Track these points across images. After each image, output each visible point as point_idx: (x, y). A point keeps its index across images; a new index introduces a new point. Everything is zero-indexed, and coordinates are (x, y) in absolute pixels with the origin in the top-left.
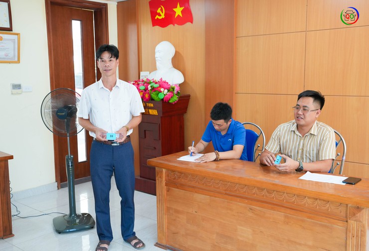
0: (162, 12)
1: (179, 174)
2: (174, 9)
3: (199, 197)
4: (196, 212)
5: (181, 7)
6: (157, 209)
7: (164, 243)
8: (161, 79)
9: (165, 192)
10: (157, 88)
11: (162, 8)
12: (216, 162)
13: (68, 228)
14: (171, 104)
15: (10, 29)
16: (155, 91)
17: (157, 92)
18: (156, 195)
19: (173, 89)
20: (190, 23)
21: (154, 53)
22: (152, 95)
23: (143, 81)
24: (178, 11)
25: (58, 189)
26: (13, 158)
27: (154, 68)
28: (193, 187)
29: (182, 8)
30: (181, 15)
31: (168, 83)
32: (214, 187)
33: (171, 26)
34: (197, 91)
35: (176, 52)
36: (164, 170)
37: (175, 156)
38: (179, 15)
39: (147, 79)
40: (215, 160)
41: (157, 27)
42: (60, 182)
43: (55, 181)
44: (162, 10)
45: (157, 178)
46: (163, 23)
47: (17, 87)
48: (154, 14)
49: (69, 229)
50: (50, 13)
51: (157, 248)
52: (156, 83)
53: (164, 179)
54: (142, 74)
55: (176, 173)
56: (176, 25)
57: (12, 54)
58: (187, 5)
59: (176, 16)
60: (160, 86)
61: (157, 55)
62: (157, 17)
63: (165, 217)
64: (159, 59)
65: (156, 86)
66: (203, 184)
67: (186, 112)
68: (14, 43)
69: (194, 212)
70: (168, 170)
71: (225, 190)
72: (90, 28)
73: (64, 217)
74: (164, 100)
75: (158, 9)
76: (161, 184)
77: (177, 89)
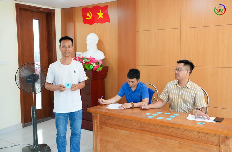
0: (90, 16)
1: (108, 118)
2: (98, 14)
3: (122, 132)
4: (120, 142)
5: (102, 12)
6: (94, 140)
8: (91, 57)
9: (98, 129)
10: (89, 62)
12: (132, 109)
14: (97, 72)
16: (87, 64)
17: (89, 65)
18: (93, 131)
19: (99, 63)
20: (108, 22)
21: (86, 41)
22: (85, 66)
23: (79, 58)
24: (100, 15)
25: (23, 128)
27: (85, 49)
28: (118, 126)
29: (103, 13)
30: (102, 17)
31: (95, 59)
32: (132, 126)
33: (96, 24)
34: (113, 64)
35: (99, 40)
38: (101, 17)
39: (82, 57)
40: (131, 108)
41: (87, 25)
42: (24, 122)
43: (21, 122)
44: (90, 14)
45: (93, 120)
46: (91, 22)
48: (84, 17)
50: (19, 16)
52: (88, 59)
53: (98, 121)
54: (77, 53)
55: (106, 117)
58: (106, 11)
59: (99, 18)
60: (91, 61)
61: (87, 42)
62: (87, 18)
63: (99, 145)
64: (89, 44)
65: (88, 61)
66: (125, 124)
67: (106, 77)
69: (118, 142)
70: (101, 115)
71: (139, 127)
72: (45, 24)
73: (29, 147)
74: (93, 70)
75: (87, 14)
76: (96, 124)
77: (101, 63)
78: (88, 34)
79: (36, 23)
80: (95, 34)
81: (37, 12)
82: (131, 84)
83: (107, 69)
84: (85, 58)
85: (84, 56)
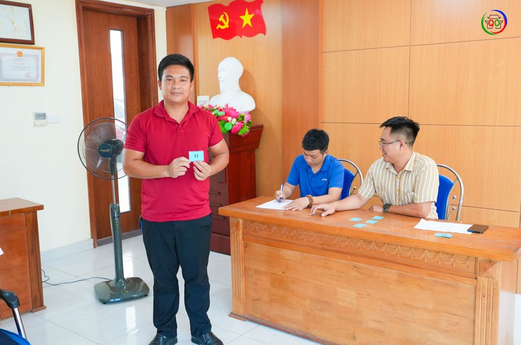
0: (226, 21)
1: (260, 225)
2: (242, 17)
3: (287, 254)
4: (283, 273)
5: (250, 14)
6: (232, 270)
7: (241, 312)
8: (227, 105)
9: (241, 248)
10: (223, 116)
11: (225, 16)
13: (113, 296)
14: (240, 136)
15: (32, 42)
16: (220, 120)
17: (223, 122)
18: (230, 255)
19: (243, 118)
20: (262, 34)
24: (247, 19)
25: (95, 247)
26: (43, 209)
27: (215, 90)
28: (279, 241)
29: (252, 16)
30: (250, 24)
31: (235, 110)
32: (307, 241)
33: (237, 38)
34: (272, 121)
35: (244, 70)
36: (241, 221)
37: (253, 203)
38: (247, 25)
39: (209, 105)
40: (308, 207)
41: (219, 40)
42: (96, 237)
43: (90, 237)
44: (225, 18)
45: (231, 231)
46: (227, 35)
47: (41, 116)
48: (214, 23)
49: (115, 299)
50: (82, 22)
51: (232, 318)
52: (221, 110)
53: (241, 232)
54: (199, 98)
55: (257, 224)
56: (243, 36)
57: (34, 74)
58: (257, 11)
59: (244, 26)
60: (227, 114)
61: (220, 75)
62: (219, 26)
63: (243, 279)
64: (223, 79)
65: (221, 114)
66: (293, 237)
67: (257, 147)
68: (37, 59)
69: (280, 273)
70: (245, 221)
71: (322, 244)
72: (134, 39)
73: (107, 283)
74: (232, 131)
75: (219, 17)
76: (237, 239)
77: (247, 117)
78: (222, 59)
79: (116, 38)
80: (237, 58)
81: (117, 15)
82: (309, 160)
83: (261, 131)
84: (215, 108)
85: (213, 105)
